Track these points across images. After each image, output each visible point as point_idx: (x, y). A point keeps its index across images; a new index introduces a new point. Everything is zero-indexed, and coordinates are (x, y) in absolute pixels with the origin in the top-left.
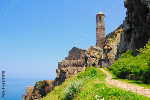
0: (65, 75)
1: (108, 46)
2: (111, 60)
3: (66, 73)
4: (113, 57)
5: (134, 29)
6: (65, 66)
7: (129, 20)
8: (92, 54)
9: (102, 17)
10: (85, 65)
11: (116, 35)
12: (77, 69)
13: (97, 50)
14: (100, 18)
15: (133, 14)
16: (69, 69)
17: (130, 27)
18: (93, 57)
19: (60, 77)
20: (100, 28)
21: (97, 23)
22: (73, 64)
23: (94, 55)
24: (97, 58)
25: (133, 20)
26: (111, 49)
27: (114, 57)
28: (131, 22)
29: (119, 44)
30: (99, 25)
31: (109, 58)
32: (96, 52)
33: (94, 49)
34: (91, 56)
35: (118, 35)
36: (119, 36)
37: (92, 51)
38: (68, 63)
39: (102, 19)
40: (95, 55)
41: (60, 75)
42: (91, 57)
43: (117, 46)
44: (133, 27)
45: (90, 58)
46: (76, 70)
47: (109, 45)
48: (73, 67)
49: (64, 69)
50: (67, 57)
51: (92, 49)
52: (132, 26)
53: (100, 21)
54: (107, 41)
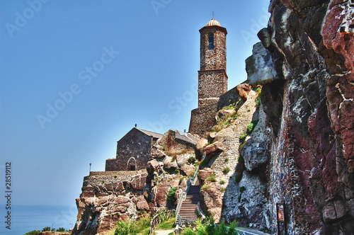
0: (96, 220)
1: (211, 140)
2: (213, 197)
3: (99, 213)
4: (222, 183)
5: (290, 78)
6: (96, 192)
7: (272, 44)
8: (171, 158)
9: (218, 35)
10: (147, 195)
11: (244, 99)
12: (135, 202)
13: (189, 145)
14: (211, 39)
15: (285, 17)
16: (110, 200)
17: (275, 73)
18: (171, 170)
19: (83, 225)
20: (210, 72)
21: (203, 53)
22: (125, 183)
23: (175, 164)
24: (184, 174)
25: (286, 41)
26: (219, 151)
27: (225, 186)
28: (280, 50)
29: (249, 133)
30: (208, 61)
31: (206, 190)
32: (184, 152)
33: (179, 141)
34: (165, 166)
35: (248, 97)
36: (253, 100)
37: (172, 148)
38: (107, 182)
39: (218, 43)
40: (180, 161)
41: (84, 218)
42: (165, 169)
43: (242, 140)
44: (286, 74)
45: (161, 172)
46: (131, 204)
47: (213, 135)
48: (124, 194)
49: (93, 200)
50: (113, 161)
51: (172, 139)
52: (284, 67)
53: (212, 47)
54: (220, 115)
